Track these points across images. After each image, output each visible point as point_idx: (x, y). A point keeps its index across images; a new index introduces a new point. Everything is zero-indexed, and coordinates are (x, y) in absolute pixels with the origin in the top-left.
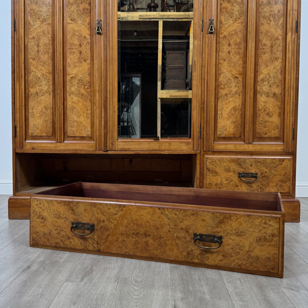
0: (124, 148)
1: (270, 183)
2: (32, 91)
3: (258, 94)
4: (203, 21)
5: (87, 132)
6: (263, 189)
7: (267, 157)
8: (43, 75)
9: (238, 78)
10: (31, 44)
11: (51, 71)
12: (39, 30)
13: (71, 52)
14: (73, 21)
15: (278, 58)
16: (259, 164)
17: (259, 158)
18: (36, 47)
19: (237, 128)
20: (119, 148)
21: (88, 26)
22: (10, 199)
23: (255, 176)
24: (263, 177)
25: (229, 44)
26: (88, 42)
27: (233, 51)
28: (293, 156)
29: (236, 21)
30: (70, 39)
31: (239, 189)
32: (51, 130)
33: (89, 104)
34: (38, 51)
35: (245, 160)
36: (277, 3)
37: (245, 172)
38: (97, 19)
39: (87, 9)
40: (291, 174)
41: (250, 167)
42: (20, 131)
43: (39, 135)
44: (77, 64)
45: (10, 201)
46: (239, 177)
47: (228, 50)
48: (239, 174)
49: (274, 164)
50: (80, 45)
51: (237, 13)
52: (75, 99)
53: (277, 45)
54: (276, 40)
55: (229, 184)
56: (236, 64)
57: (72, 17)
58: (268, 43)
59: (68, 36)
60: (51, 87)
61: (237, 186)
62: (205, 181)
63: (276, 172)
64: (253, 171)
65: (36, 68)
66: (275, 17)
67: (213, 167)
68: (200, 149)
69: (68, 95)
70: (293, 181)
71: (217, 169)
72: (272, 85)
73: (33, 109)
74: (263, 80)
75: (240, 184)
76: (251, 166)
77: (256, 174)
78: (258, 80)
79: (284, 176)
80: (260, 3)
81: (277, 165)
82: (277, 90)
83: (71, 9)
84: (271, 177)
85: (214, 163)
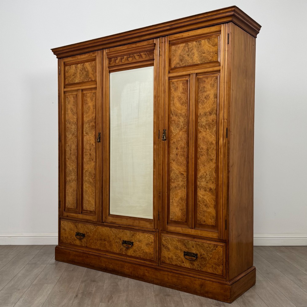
0: (112, 222)
1: (207, 264)
2: (68, 179)
3: (198, 188)
4: (159, 131)
6: (202, 269)
8: (73, 169)
9: (183, 174)
10: (68, 149)
11: (76, 167)
12: (71, 140)
13: (85, 155)
14: (87, 134)
15: (213, 159)
16: (198, 247)
17: (199, 242)
18: (69, 151)
19: (184, 214)
20: (109, 221)
21: (94, 137)
24: (202, 258)
25: (177, 148)
26: (94, 148)
27: (179, 153)
28: (225, 244)
29: (181, 130)
30: (85, 146)
31: (184, 265)
32: (76, 205)
33: (94, 189)
34: (70, 154)
35: (188, 241)
36: (211, 114)
37: (189, 252)
38: (98, 132)
39: (94, 126)
41: (192, 248)
42: (62, 204)
43: (70, 208)
44: (89, 162)
46: (184, 255)
47: (176, 152)
48: (184, 252)
49: (210, 248)
50: (90, 150)
51: (182, 124)
52: (88, 185)
53: (212, 149)
54: (211, 144)
55: (177, 259)
56: (182, 163)
57: (87, 131)
58: (205, 147)
59: (85, 144)
60: (76, 177)
61: (183, 262)
62: (162, 254)
63: (212, 256)
64: (194, 252)
65: (70, 165)
66: (210, 125)
67: (167, 243)
68: (158, 228)
69: (84, 182)
70: (226, 266)
71: (170, 246)
72: (208, 181)
73: (68, 190)
74: (201, 177)
75: (185, 261)
76: (193, 247)
77: (197, 255)
78: (198, 177)
79: (218, 260)
80: (199, 115)
81: (212, 249)
82: (213, 186)
83: (86, 126)
84: (208, 259)
85: (167, 241)
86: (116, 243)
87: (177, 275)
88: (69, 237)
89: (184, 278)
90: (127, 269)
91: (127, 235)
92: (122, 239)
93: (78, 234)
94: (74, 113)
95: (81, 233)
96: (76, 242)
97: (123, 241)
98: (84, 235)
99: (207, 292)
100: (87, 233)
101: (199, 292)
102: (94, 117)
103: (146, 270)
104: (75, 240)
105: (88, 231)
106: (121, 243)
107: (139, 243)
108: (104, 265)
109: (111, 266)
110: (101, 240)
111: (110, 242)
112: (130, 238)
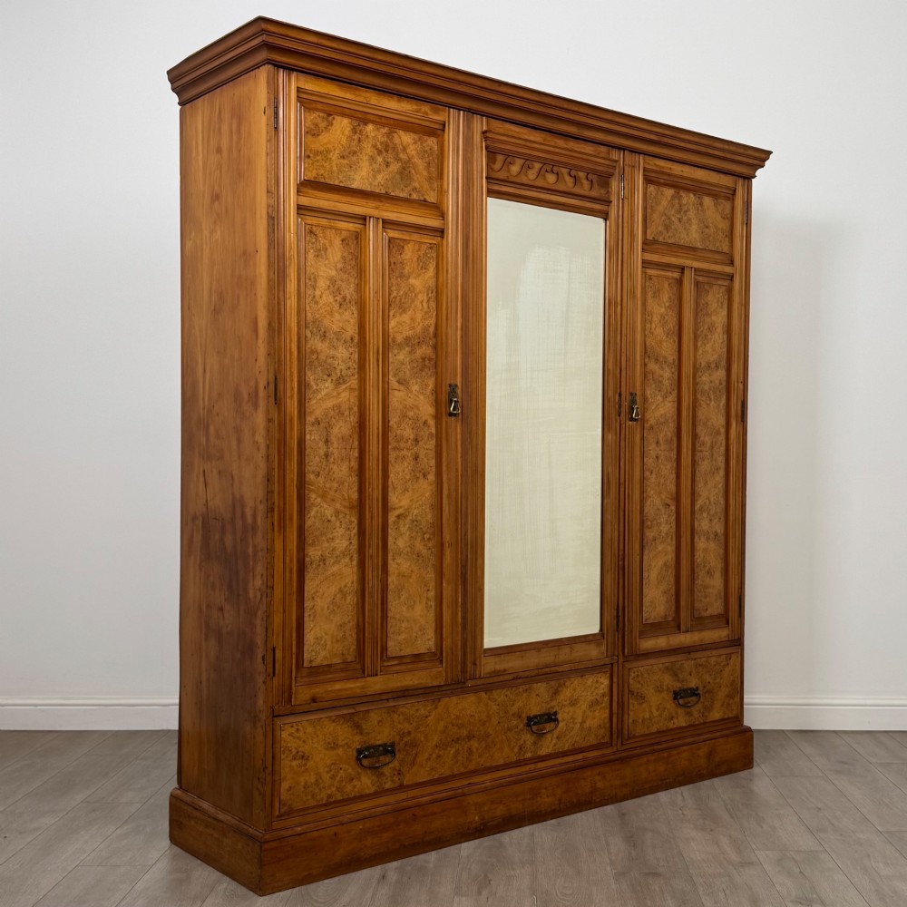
0: (496, 671)
1: (715, 702)
2: (313, 553)
4: (620, 395)
5: (426, 643)
6: (706, 717)
8: (337, 513)
9: (669, 506)
10: (313, 437)
11: (355, 503)
12: (329, 404)
13: (397, 458)
14: (402, 384)
15: (720, 468)
16: (700, 669)
17: (700, 658)
18: (321, 444)
19: (670, 603)
20: (487, 671)
21: (432, 398)
23: (695, 693)
24: (706, 693)
25: (657, 443)
26: (431, 434)
27: (663, 454)
28: (740, 647)
29: (666, 397)
30: (395, 426)
31: (674, 723)
32: (353, 648)
33: (430, 575)
34: (327, 455)
35: (682, 664)
36: (718, 367)
37: (683, 688)
38: (448, 383)
39: (430, 360)
40: (740, 681)
41: (689, 677)
42: (284, 657)
43: (325, 663)
44: (409, 484)
46: (674, 698)
47: (656, 452)
48: (675, 692)
49: (720, 665)
50: (416, 440)
52: (405, 565)
53: (718, 445)
54: (717, 434)
55: (661, 715)
56: (667, 479)
57: (401, 374)
58: (707, 440)
59: (393, 421)
60: (355, 542)
61: (673, 718)
62: (626, 717)
63: (722, 681)
64: (693, 684)
65: (322, 497)
66: (715, 393)
67: (639, 685)
68: (616, 653)
69: (391, 557)
70: (741, 694)
71: (644, 690)
72: (713, 518)
73: (313, 598)
74: (701, 509)
75: (677, 713)
76: (691, 674)
77: (698, 688)
78: (696, 509)
79: (732, 685)
80: (698, 365)
81: (724, 667)
83: (399, 357)
84: (715, 691)
85: (640, 678)
86: (508, 734)
88: (326, 777)
90: (547, 796)
91: (538, 699)
92: (524, 715)
93: (365, 754)
94: (344, 299)
95: (380, 746)
96: (355, 787)
98: (389, 750)
99: (719, 765)
100: (402, 735)
101: (704, 772)
102: (432, 329)
104: (352, 780)
105: (407, 727)
106: (521, 726)
107: (571, 709)
108: (477, 818)
109: (500, 811)
110: (457, 740)
111: (488, 736)
112: (547, 703)
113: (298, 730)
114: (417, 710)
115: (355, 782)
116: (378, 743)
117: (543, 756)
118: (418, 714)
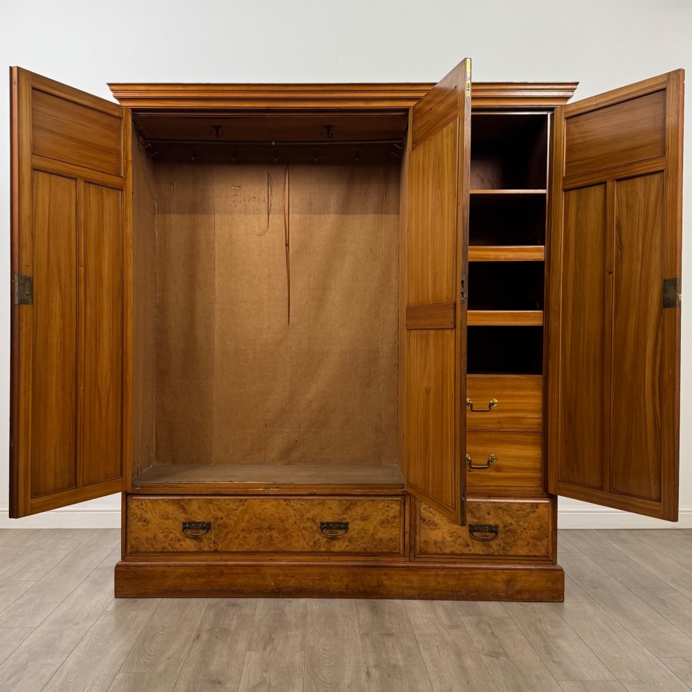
1: (518, 541)
6: (508, 551)
7: (513, 501)
16: (500, 511)
17: (501, 503)
22: (117, 566)
23: (494, 530)
24: (507, 531)
28: (551, 499)
31: (470, 550)
35: (479, 504)
37: (479, 524)
40: (550, 527)
41: (487, 516)
45: (119, 569)
46: (470, 531)
48: (471, 526)
49: (524, 511)
55: (455, 541)
61: (468, 545)
62: (418, 537)
63: (527, 524)
64: (492, 522)
67: (430, 515)
70: (552, 538)
71: (437, 519)
75: (473, 543)
76: (489, 514)
77: (497, 527)
79: (539, 529)
81: (528, 513)
84: (519, 531)
85: (431, 509)
86: (304, 531)
87: (457, 573)
88: (161, 536)
89: (472, 574)
90: (335, 581)
91: (331, 511)
92: (318, 521)
93: (188, 526)
95: (199, 523)
96: (182, 545)
97: (322, 524)
98: (207, 527)
99: (520, 592)
100: (216, 519)
101: (503, 594)
103: (385, 574)
104: (179, 541)
105: (220, 514)
106: (315, 528)
107: (362, 523)
108: (273, 584)
109: (292, 583)
110: (260, 529)
111: (286, 530)
112: (339, 515)
113: (142, 504)
114: (228, 505)
115: (182, 543)
116: (198, 521)
117: (337, 552)
118: (228, 507)
